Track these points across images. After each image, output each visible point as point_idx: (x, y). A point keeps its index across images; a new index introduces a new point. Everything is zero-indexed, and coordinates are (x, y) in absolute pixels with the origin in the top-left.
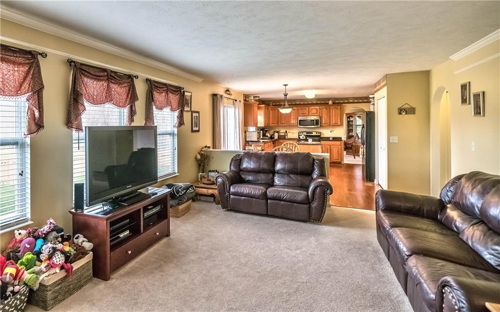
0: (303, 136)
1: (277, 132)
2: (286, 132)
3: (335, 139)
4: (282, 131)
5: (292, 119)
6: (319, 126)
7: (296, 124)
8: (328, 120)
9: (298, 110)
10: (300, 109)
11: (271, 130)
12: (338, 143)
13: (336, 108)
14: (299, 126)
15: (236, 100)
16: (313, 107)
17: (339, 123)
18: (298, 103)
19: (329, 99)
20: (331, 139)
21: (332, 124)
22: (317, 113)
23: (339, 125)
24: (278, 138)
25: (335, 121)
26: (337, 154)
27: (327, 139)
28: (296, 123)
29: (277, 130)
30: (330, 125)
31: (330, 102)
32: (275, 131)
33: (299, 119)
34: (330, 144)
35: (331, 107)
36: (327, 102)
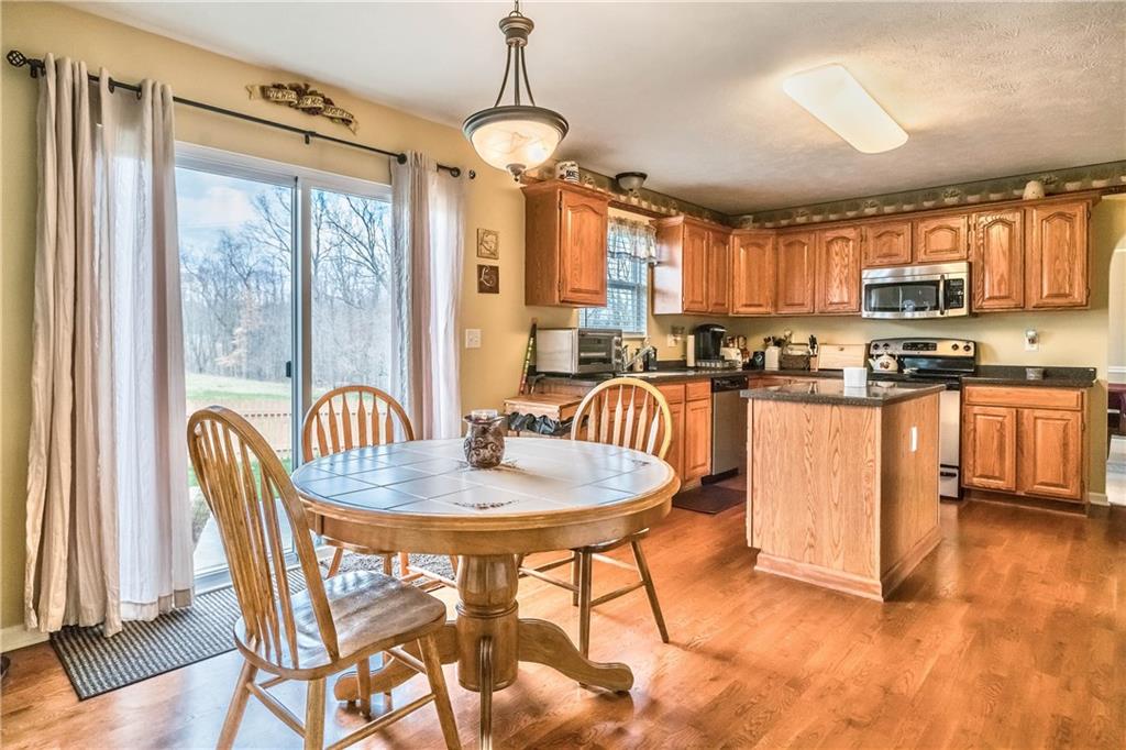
0: (885, 359)
1: (779, 343)
2: (813, 341)
3: (1053, 377)
4: (799, 337)
5: (835, 284)
6: (963, 311)
7: (854, 306)
8: (1017, 280)
9: (863, 239)
10: (870, 233)
11: (756, 333)
12: (1069, 397)
13: (1061, 215)
14: (865, 314)
15: (402, 159)
16: (934, 224)
17: (1078, 295)
18: (870, 211)
19: (1021, 180)
20: (1031, 376)
21: (1034, 300)
22: (955, 249)
23: (1073, 308)
24: (781, 368)
25: (1054, 281)
26: (1056, 458)
27: (1014, 376)
28: (854, 301)
29: (781, 335)
30: (1022, 308)
31: (1032, 190)
32: (767, 340)
33: (866, 282)
34: (1018, 402)
35: (1035, 214)
36: (1016, 193)
